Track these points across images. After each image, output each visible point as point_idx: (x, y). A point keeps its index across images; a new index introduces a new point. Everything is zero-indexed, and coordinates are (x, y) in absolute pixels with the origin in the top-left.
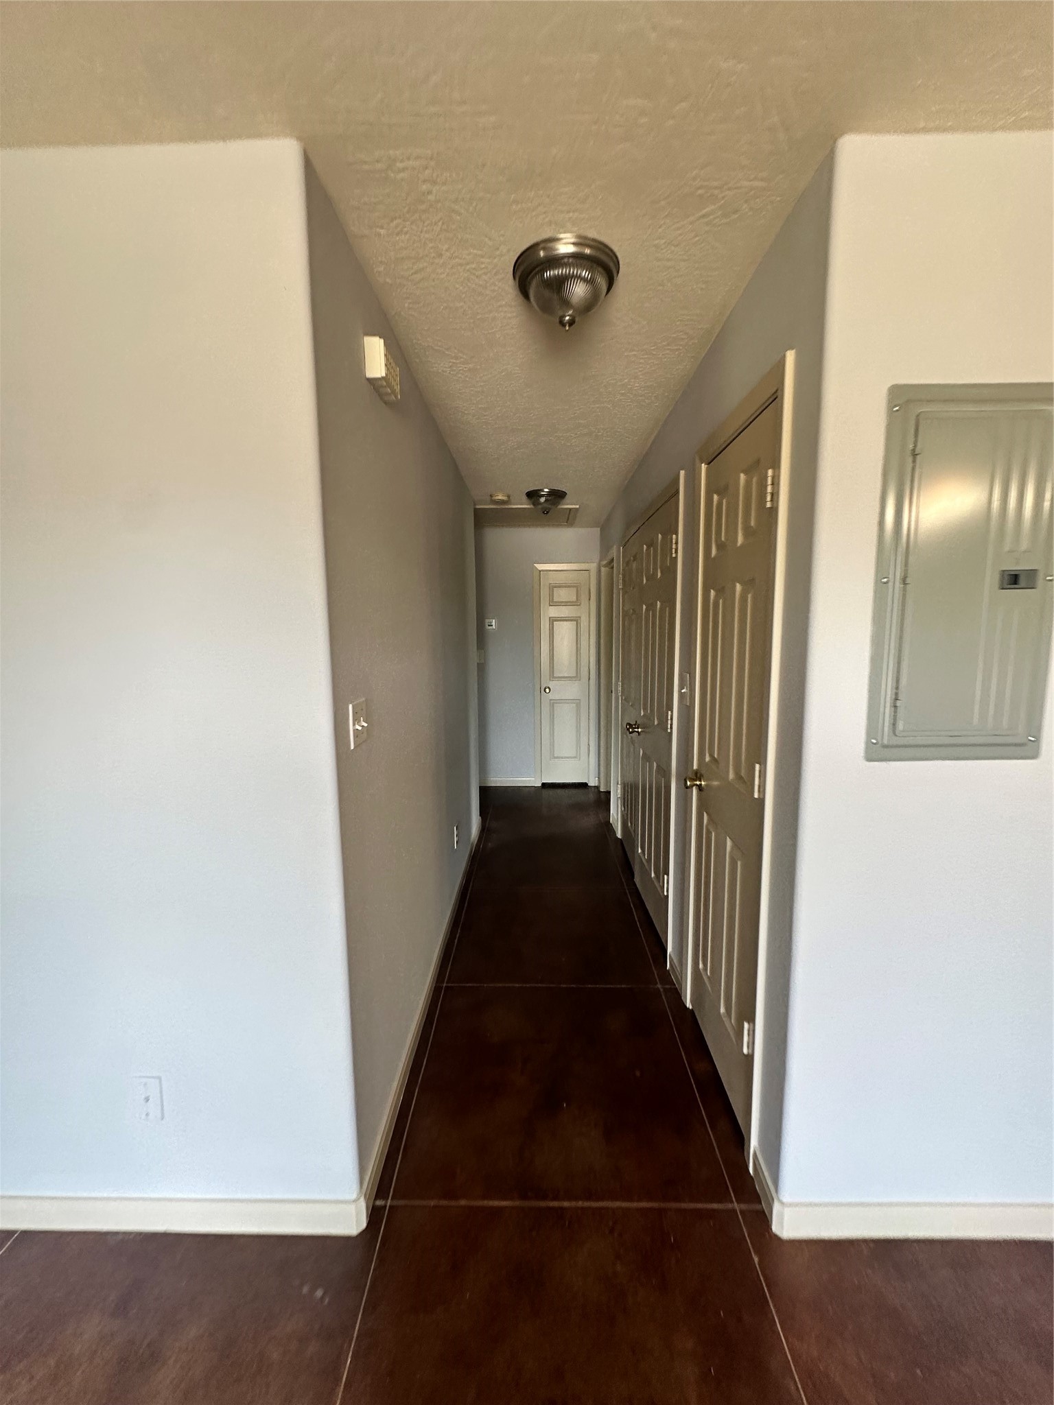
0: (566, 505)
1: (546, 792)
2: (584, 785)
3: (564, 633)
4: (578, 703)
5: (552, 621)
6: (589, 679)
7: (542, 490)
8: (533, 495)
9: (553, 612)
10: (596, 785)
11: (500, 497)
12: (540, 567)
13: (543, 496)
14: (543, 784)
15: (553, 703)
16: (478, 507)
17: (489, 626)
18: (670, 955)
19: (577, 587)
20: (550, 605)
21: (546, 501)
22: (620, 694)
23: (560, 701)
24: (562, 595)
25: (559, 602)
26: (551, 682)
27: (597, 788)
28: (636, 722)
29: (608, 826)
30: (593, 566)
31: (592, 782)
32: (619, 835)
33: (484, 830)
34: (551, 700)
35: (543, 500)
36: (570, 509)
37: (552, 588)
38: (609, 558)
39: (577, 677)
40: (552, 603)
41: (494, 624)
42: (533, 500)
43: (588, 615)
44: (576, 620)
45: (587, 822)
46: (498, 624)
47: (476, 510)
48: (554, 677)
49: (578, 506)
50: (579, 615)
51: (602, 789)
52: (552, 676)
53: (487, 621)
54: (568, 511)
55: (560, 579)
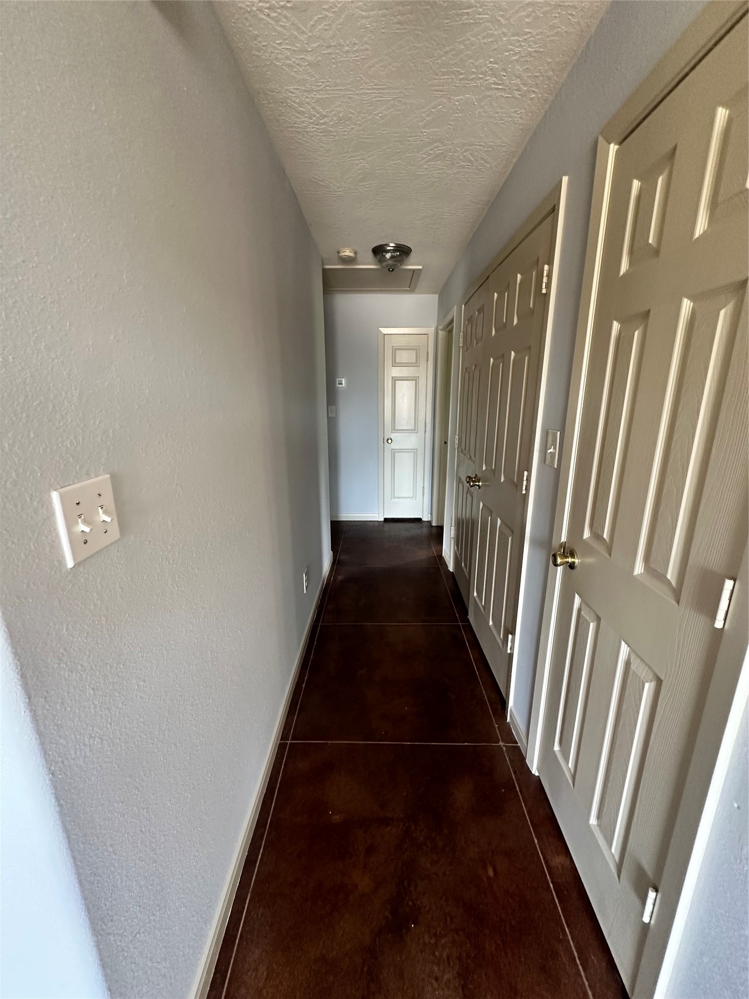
0: (411, 265)
1: (388, 526)
2: (419, 520)
3: (405, 391)
4: (414, 451)
5: (395, 380)
6: (425, 432)
7: (388, 245)
8: (378, 251)
9: (396, 372)
10: (429, 520)
11: (348, 253)
12: (385, 331)
13: (388, 251)
14: (386, 519)
15: (394, 453)
16: (327, 267)
17: (339, 384)
18: (511, 710)
19: (416, 349)
20: (393, 366)
21: (392, 257)
22: (456, 447)
23: (402, 451)
24: (404, 356)
25: (401, 363)
26: (392, 434)
27: (430, 522)
28: (476, 475)
29: (439, 558)
30: (431, 331)
31: (426, 518)
32: (451, 568)
33: (336, 563)
34: (392, 449)
35: (388, 256)
36: (414, 270)
37: (395, 350)
38: (449, 318)
39: (415, 430)
40: (395, 364)
41: (344, 383)
42: (378, 257)
43: (426, 375)
44: (415, 379)
45: (422, 554)
46: (348, 383)
47: (324, 271)
48: (395, 429)
49: (420, 267)
50: (418, 375)
51: (434, 524)
52: (394, 429)
53: (338, 380)
54: (411, 273)
55: (403, 342)
